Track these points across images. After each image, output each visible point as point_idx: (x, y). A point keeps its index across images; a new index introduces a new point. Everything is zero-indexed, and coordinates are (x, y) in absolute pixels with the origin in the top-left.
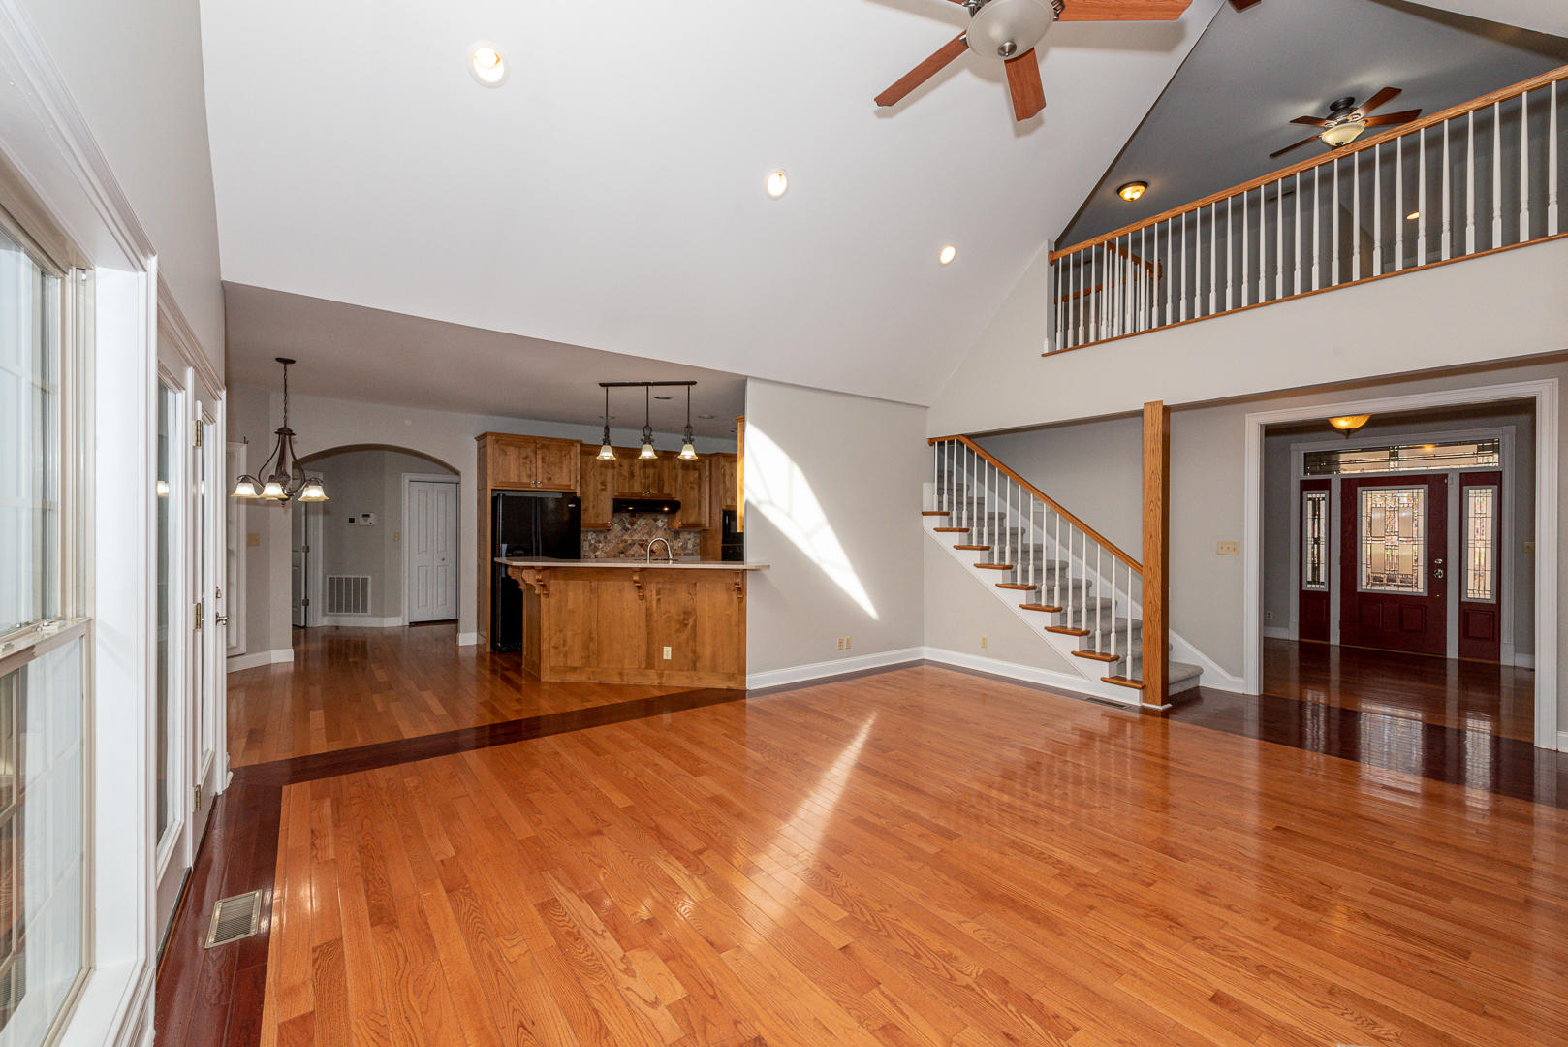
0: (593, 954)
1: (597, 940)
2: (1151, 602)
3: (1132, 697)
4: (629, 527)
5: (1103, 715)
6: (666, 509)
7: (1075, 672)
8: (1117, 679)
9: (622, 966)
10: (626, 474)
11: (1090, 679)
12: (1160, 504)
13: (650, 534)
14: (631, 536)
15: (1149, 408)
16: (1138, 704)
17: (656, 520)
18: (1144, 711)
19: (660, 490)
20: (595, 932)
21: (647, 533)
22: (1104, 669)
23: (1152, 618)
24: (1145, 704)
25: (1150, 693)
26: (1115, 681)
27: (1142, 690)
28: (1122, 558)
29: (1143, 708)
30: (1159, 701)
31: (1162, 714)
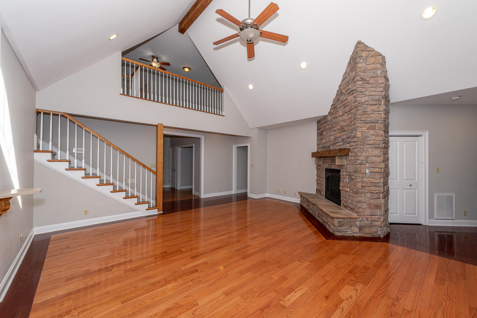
0: (352, 308)
1: (345, 309)
2: (160, 182)
3: (155, 212)
5: (146, 221)
7: (136, 210)
8: (149, 208)
9: (350, 300)
11: (142, 211)
12: (163, 153)
15: (160, 125)
16: (158, 213)
18: (160, 214)
20: (342, 311)
22: (146, 206)
23: (160, 187)
24: (159, 213)
25: (159, 209)
26: (150, 209)
27: (158, 209)
28: (149, 170)
29: (159, 214)
30: (162, 210)
31: (163, 214)
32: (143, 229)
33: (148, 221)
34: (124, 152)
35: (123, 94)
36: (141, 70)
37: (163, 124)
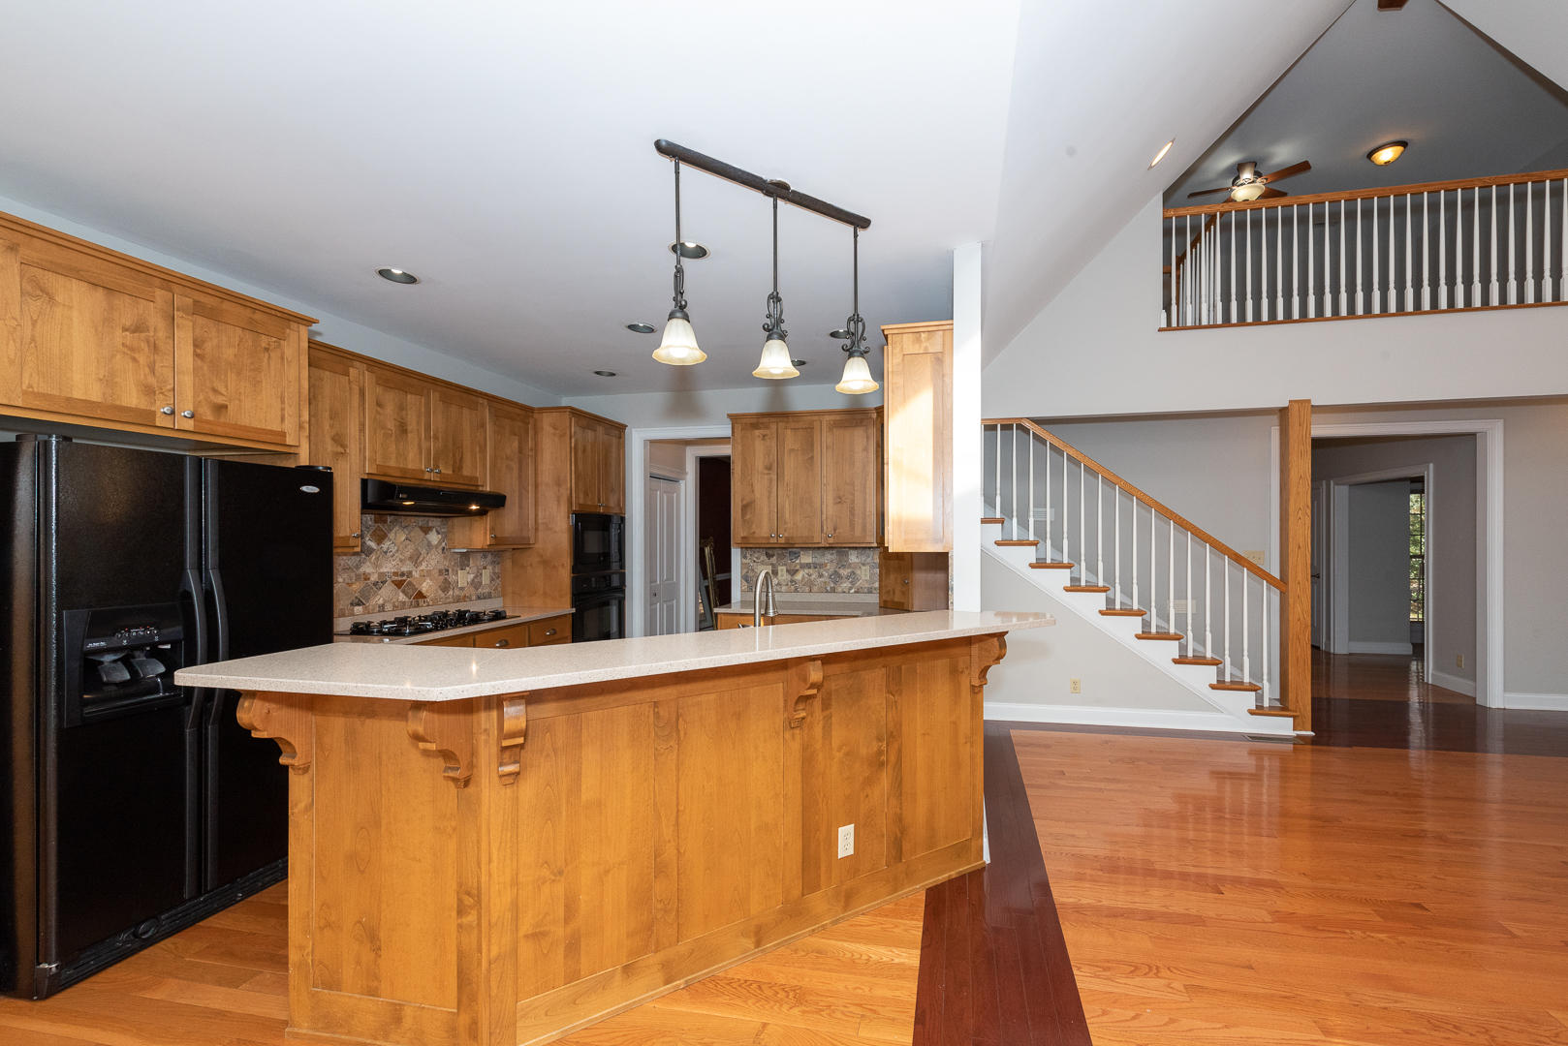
4: (373, 544)
5: (1249, 753)
6: (474, 507)
7: (1213, 708)
8: (1259, 711)
10: (391, 425)
11: (1233, 715)
12: (1309, 512)
13: (416, 559)
14: (376, 566)
15: (1296, 406)
16: (1294, 734)
17: (426, 530)
18: (1303, 740)
19: (458, 467)
21: (411, 558)
22: (1249, 699)
23: (1301, 636)
25: (1300, 721)
26: (1261, 712)
27: (1294, 717)
28: (1255, 573)
29: (1298, 736)
30: (1310, 727)
31: (1314, 741)
32: (1235, 776)
33: (1257, 754)
34: (1172, 513)
35: (1169, 327)
36: (1226, 228)
37: (1309, 401)
